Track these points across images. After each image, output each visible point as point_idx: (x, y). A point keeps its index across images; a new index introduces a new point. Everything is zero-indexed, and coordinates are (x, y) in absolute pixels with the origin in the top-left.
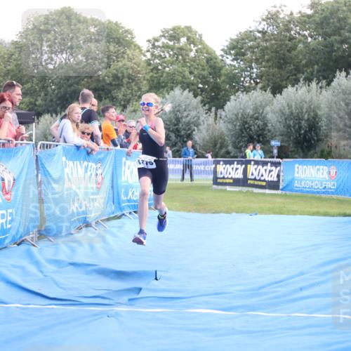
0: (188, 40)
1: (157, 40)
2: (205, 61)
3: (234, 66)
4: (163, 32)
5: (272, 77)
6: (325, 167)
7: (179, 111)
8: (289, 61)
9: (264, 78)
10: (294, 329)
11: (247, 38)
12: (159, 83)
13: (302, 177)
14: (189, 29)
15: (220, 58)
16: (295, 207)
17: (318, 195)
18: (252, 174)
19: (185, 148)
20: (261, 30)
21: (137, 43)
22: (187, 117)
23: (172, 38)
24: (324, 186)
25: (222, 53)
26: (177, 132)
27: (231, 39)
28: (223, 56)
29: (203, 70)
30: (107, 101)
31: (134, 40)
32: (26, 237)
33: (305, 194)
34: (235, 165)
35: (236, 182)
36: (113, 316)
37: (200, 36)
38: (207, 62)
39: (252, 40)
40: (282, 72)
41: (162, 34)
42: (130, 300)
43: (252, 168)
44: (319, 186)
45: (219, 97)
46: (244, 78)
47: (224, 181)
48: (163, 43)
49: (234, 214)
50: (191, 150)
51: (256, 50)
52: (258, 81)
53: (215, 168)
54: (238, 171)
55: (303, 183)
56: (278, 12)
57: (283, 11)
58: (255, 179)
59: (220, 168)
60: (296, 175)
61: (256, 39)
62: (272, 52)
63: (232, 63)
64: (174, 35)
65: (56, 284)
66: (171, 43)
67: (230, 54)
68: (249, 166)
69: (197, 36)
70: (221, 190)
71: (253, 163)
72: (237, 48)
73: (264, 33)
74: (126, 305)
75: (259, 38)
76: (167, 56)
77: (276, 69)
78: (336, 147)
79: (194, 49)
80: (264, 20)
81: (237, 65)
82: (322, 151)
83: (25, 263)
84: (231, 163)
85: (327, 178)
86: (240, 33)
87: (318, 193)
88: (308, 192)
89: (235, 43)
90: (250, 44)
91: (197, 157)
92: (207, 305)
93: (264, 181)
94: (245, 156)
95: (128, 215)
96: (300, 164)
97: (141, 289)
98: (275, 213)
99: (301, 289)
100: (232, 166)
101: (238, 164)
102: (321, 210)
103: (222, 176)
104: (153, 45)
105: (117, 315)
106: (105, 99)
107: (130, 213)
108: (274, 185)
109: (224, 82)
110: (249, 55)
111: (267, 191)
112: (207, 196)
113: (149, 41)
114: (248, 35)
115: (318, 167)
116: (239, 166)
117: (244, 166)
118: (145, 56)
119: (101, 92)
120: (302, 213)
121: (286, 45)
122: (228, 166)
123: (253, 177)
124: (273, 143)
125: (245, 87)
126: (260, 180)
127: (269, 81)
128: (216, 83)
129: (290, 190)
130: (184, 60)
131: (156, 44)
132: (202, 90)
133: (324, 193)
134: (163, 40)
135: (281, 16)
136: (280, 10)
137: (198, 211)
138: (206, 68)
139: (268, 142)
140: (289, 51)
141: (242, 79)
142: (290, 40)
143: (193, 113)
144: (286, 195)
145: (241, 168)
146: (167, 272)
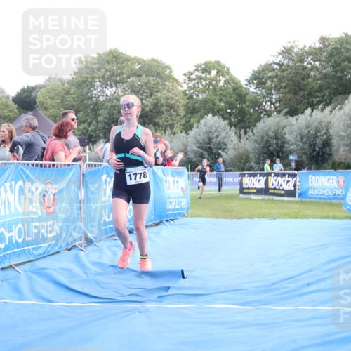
0: (217, 73)
1: (191, 74)
2: (232, 90)
3: (257, 93)
4: (196, 66)
5: (288, 102)
6: (335, 177)
7: (210, 132)
8: (303, 88)
9: (282, 103)
10: (300, 320)
11: (267, 69)
12: (194, 109)
13: (315, 186)
14: (218, 63)
15: (245, 86)
16: (308, 212)
17: (329, 201)
18: (273, 185)
19: (217, 164)
20: (278, 62)
21: (174, 76)
22: (217, 137)
23: (204, 71)
24: (334, 193)
25: (246, 82)
26: (209, 150)
27: (254, 71)
28: (246, 85)
29: (231, 97)
30: (151, 125)
31: (172, 74)
32: (76, 244)
33: (317, 200)
34: (258, 177)
35: (259, 192)
36: (143, 312)
37: (228, 69)
38: (234, 90)
39: (270, 71)
40: (297, 97)
41: (195, 68)
42: (159, 297)
43: (272, 179)
44: (330, 193)
45: (245, 119)
46: (266, 103)
47: (249, 191)
48: (197, 76)
49: (256, 219)
50: (222, 166)
51: (275, 79)
52: (278, 105)
53: (242, 180)
54: (261, 182)
55: (316, 191)
56: (292, 46)
57: (296, 46)
58: (275, 189)
59: (246, 180)
60: (310, 184)
61: (274, 70)
62: (288, 81)
63: (255, 91)
64: (206, 68)
65: (98, 284)
66: (204, 75)
67: (253, 83)
68: (269, 178)
69: (225, 69)
70: (247, 198)
71: (273, 175)
72: (259, 78)
73: (281, 65)
74: (156, 301)
75: (276, 69)
76: (201, 86)
77: (292, 95)
78: (345, 159)
79: (223, 80)
80: (280, 54)
81: (259, 93)
82: (334, 163)
83: (73, 266)
84: (254, 175)
85: (337, 187)
86: (261, 65)
87: (329, 199)
88: (321, 198)
89: (257, 74)
90: (270, 74)
91: (226, 171)
92: (226, 300)
93: (283, 190)
94: (263, 170)
95: (165, 222)
96: (313, 175)
97: (169, 288)
98: (291, 217)
99: (309, 284)
100: (256, 178)
101: (260, 176)
102: (331, 214)
103: (247, 187)
104: (189, 78)
105: (147, 311)
106: (149, 124)
107: (167, 221)
108: (291, 193)
109: (248, 106)
110: (269, 83)
111: (286, 199)
112: (234, 204)
113: (185, 75)
114: (268, 67)
115: (328, 177)
116: (261, 178)
117: (265, 178)
118: (182, 86)
119: (145, 119)
120: (314, 217)
121: (301, 74)
122: (252, 178)
123: (273, 187)
124: (291, 157)
125: (266, 111)
126: (279, 189)
127: (286, 105)
128: (242, 108)
129: (305, 197)
130: (215, 89)
131: (191, 77)
132: (230, 114)
133: (334, 199)
134: (197, 73)
135: (295, 50)
136: (294, 45)
137: (226, 217)
138: (233, 96)
139: (287, 156)
140: (303, 79)
141: (264, 104)
142: (303, 70)
143: (223, 134)
144: (302, 202)
145: (263, 180)
146: (192, 271)
